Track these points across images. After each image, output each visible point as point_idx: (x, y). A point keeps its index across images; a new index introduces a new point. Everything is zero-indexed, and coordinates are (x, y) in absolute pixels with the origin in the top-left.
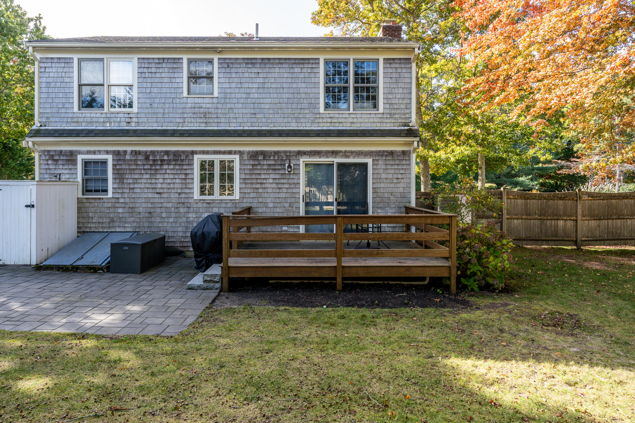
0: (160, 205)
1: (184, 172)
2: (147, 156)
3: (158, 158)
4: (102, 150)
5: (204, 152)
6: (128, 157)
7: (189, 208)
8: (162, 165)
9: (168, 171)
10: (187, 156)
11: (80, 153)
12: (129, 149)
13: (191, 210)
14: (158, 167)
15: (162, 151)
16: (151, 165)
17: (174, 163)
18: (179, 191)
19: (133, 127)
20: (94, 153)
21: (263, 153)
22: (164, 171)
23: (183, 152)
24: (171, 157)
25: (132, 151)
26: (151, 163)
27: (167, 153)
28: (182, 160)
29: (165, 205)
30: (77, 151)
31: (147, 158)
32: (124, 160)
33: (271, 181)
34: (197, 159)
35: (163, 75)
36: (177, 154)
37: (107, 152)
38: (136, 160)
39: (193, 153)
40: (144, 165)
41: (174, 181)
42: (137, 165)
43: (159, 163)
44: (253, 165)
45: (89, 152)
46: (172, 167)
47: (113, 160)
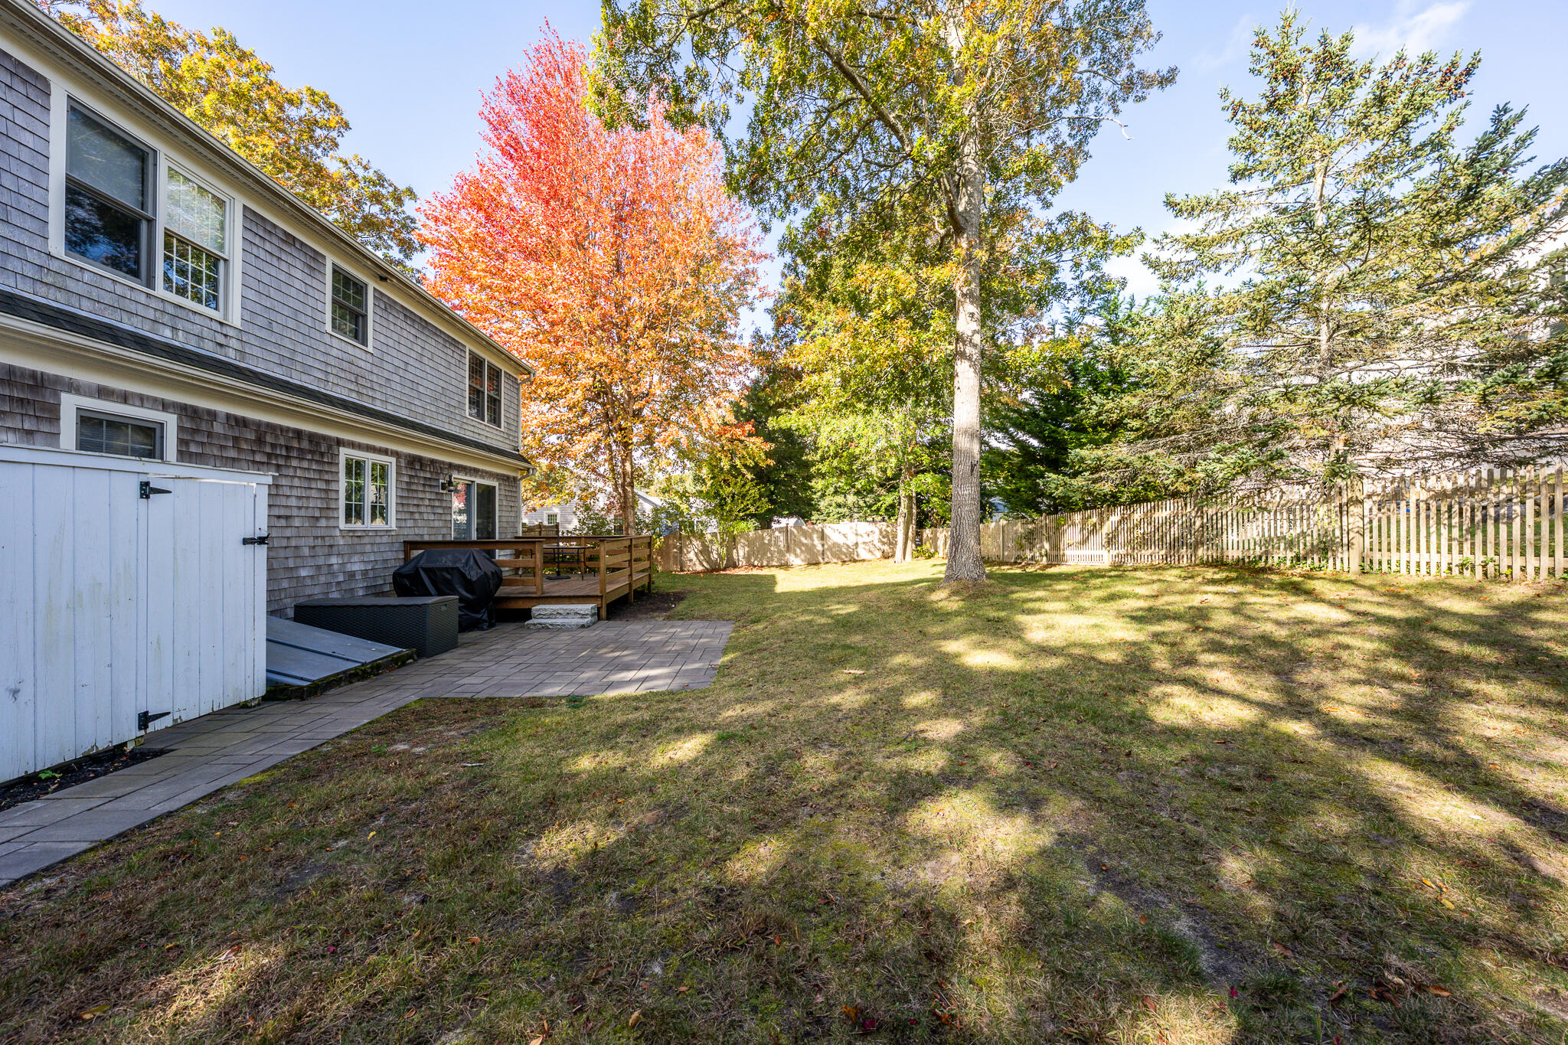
0: (284, 543)
1: (326, 477)
2: (263, 431)
3: (282, 441)
4: (148, 397)
5: (353, 445)
6: (218, 428)
7: (331, 546)
8: (288, 457)
9: (299, 473)
10: (330, 447)
11: (74, 387)
12: (222, 408)
13: (335, 549)
14: (281, 462)
15: (288, 429)
16: (269, 455)
17: (309, 457)
18: (317, 514)
19: (230, 356)
20: (125, 398)
21: (420, 459)
22: (291, 472)
23: (324, 438)
24: (305, 445)
25: (228, 416)
26: (268, 450)
27: (299, 434)
28: (322, 454)
29: (293, 543)
30: (57, 380)
31: (260, 441)
32: (210, 434)
33: (427, 502)
34: (344, 453)
35: (293, 271)
36: (313, 438)
37: (165, 406)
38: (236, 439)
39: (340, 442)
40: (253, 452)
41: (308, 493)
42: (240, 450)
43: (284, 453)
44: (411, 476)
45: (103, 393)
46: (305, 464)
47: (181, 429)
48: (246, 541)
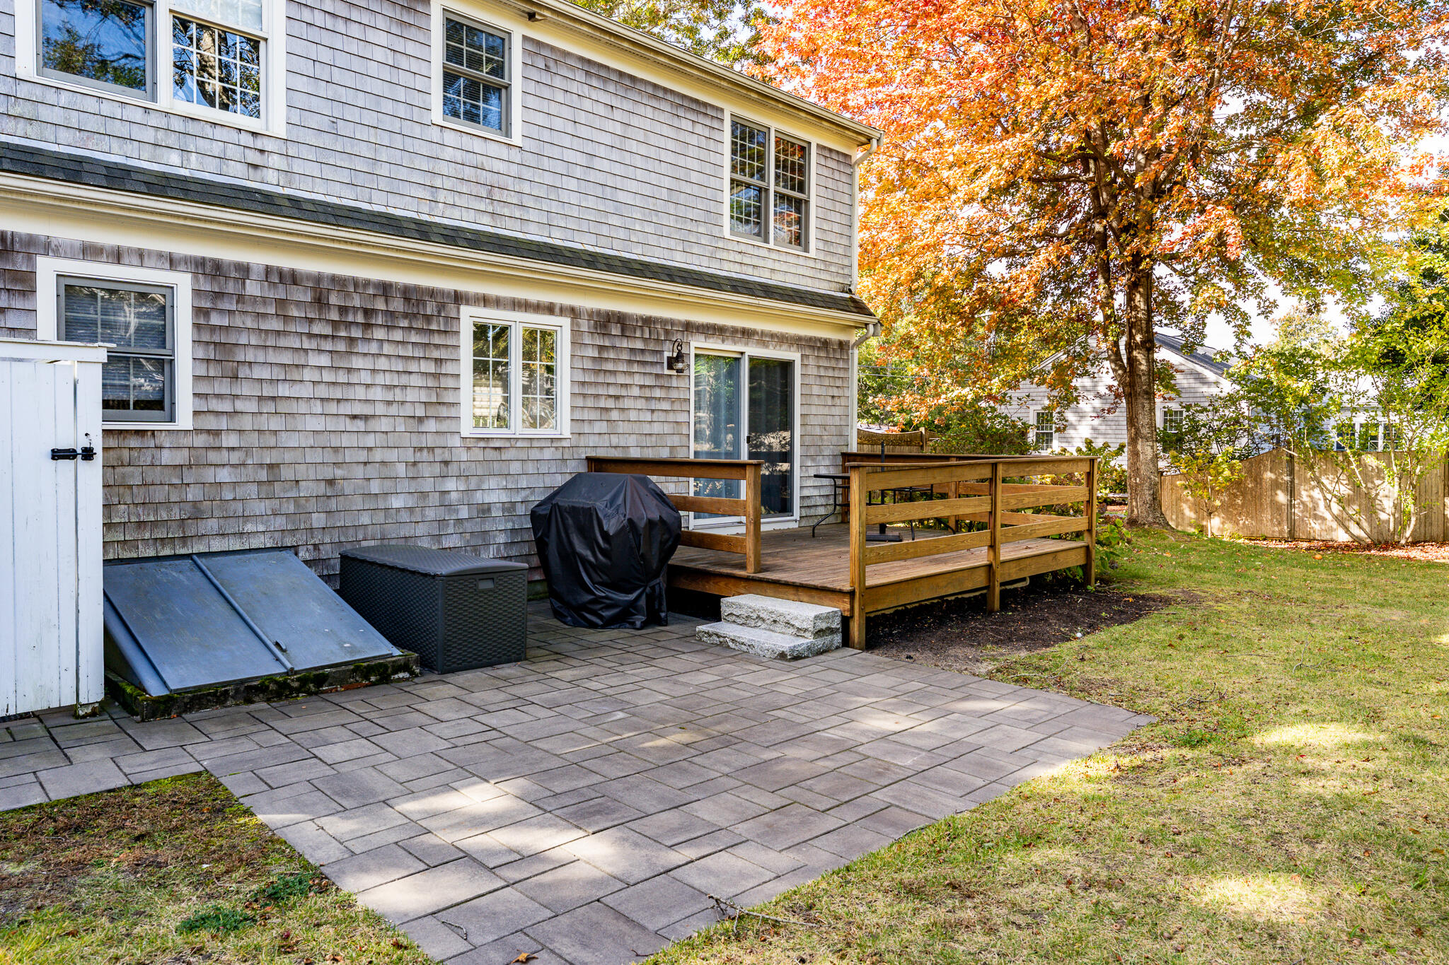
1: (436, 354)
2: (321, 291)
3: (357, 302)
4: (150, 252)
5: (485, 301)
6: (252, 288)
7: (446, 463)
8: (367, 326)
9: (387, 349)
10: (441, 307)
11: (48, 248)
12: (257, 258)
13: (453, 469)
14: (356, 333)
15: (367, 283)
16: (335, 324)
17: (405, 323)
18: (420, 412)
19: (270, 182)
20: (117, 256)
21: (621, 319)
22: (374, 348)
23: (432, 293)
24: (398, 305)
25: (268, 270)
26: (334, 316)
27: (385, 289)
28: (428, 318)
29: (378, 456)
30: (31, 241)
31: (320, 302)
32: (241, 298)
33: (636, 392)
34: (468, 316)
35: (372, 36)
36: (408, 293)
37: (173, 262)
38: (281, 303)
39: (459, 298)
40: (311, 321)
41: (404, 380)
42: (286, 318)
43: (360, 318)
44: (601, 348)
45: (90, 251)
46: (398, 335)
47: (197, 293)
48: (57, 455)
